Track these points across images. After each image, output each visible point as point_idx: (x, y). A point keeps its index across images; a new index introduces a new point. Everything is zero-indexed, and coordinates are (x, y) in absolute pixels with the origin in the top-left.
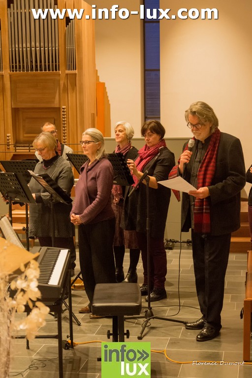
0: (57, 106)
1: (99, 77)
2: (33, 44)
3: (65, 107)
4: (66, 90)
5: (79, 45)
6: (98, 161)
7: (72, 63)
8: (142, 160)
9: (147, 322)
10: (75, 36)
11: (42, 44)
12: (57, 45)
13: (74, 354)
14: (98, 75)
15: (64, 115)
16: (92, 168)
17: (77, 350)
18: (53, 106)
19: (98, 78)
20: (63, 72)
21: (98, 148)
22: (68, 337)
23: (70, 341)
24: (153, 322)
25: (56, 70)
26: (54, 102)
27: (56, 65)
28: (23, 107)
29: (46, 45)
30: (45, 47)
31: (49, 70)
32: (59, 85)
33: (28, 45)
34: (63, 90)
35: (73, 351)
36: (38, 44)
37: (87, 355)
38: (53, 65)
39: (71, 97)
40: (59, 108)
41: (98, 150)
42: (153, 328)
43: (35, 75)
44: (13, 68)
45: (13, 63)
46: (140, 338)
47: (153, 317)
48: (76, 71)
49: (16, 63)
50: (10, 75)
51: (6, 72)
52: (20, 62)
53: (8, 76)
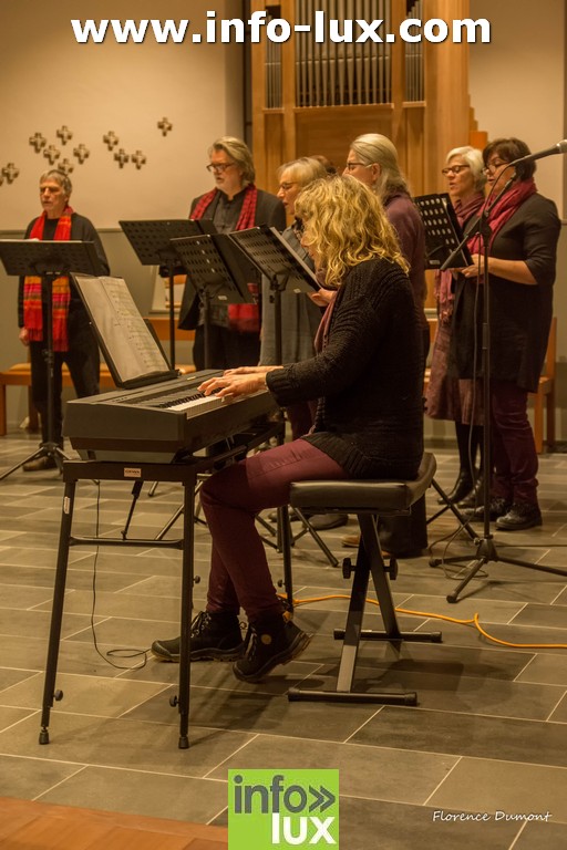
4: (402, 139)
7: (416, 86)
9: (480, 566)
11: (359, 51)
19: (473, 124)
20: (398, 104)
21: (374, 178)
23: (286, 595)
24: (493, 573)
25: (385, 101)
27: (385, 93)
31: (371, 101)
38: (378, 92)
39: (414, 155)
42: (495, 583)
44: (302, 100)
45: (301, 90)
46: (452, 600)
47: (496, 559)
48: (424, 103)
49: (308, 90)
50: (296, 115)
51: (289, 109)
52: (314, 87)
53: (292, 115)
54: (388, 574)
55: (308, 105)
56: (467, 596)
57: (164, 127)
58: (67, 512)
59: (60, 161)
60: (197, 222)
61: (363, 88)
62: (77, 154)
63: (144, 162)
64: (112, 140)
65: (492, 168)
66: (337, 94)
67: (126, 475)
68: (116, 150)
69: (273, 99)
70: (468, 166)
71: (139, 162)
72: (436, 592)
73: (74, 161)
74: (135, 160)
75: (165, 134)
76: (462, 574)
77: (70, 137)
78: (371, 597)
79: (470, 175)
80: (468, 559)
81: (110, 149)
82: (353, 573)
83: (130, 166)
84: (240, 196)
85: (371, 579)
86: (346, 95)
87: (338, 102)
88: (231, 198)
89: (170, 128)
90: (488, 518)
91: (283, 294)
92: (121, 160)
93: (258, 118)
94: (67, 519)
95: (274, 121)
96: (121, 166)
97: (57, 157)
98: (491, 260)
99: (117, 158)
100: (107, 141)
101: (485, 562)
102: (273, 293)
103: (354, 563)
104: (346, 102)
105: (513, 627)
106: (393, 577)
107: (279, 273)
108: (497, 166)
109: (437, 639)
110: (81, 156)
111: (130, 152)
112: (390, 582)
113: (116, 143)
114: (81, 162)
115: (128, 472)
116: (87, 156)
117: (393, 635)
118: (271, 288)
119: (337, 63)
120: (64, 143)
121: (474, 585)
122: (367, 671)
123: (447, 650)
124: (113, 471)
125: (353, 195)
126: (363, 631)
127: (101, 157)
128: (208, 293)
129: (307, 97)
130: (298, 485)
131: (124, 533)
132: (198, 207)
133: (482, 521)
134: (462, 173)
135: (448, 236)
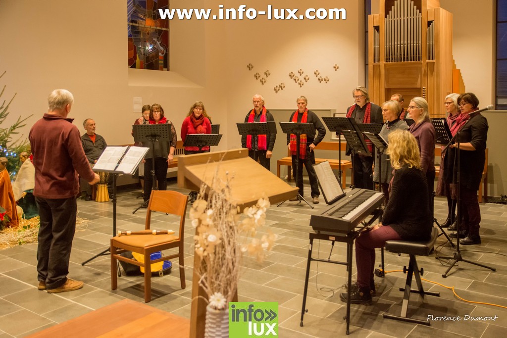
0: (418, 86)
1: (456, 65)
2: (402, 42)
3: (425, 87)
4: (426, 74)
5: (437, 41)
6: (421, 125)
7: (431, 54)
8: (458, 124)
9: (455, 263)
10: (435, 34)
11: (409, 42)
12: (420, 42)
13: (383, 281)
14: (455, 64)
15: (424, 93)
16: (416, 129)
17: (387, 278)
18: (415, 86)
19: (454, 66)
20: (424, 61)
21: (421, 113)
22: (380, 266)
23: (382, 270)
24: (461, 264)
25: (419, 60)
26: (416, 84)
27: (419, 57)
28: (393, 87)
29: (412, 42)
30: (411, 44)
31: (414, 60)
32: (421, 71)
33: (399, 43)
34: (424, 75)
35: (383, 279)
36: (406, 42)
37: (393, 284)
38: (416, 57)
39: (430, 80)
40: (421, 89)
41: (421, 115)
42: (461, 269)
43: (403, 65)
44: (387, 60)
45: (387, 56)
46: (444, 276)
47: (462, 260)
48: (435, 61)
49: (389, 56)
50: (385, 65)
51: (382, 63)
52: (392, 55)
53: (383, 65)
54: (420, 273)
55: (389, 62)
56: (450, 275)
57: (336, 68)
58: (310, 249)
59: (299, 81)
60: (349, 118)
61: (411, 55)
62: (305, 79)
63: (328, 80)
64: (317, 73)
65: (462, 105)
66: (401, 57)
67: (330, 239)
68: (319, 77)
69: (376, 59)
70: (453, 102)
71: (326, 80)
72: (438, 272)
73: (304, 81)
74: (325, 80)
75: (336, 70)
76: (448, 263)
77: (303, 73)
78: (414, 279)
79: (454, 105)
80: (452, 258)
81: (317, 76)
82: (407, 271)
83: (323, 82)
84: (365, 107)
85: (413, 274)
86: (404, 58)
87: (401, 60)
88: (361, 107)
89: (338, 68)
90: (458, 237)
91: (382, 155)
92: (320, 80)
93: (370, 66)
94: (310, 252)
95: (376, 68)
96: (320, 82)
97: (298, 80)
98: (461, 144)
99: (319, 80)
100: (315, 74)
101: (457, 261)
102: (378, 155)
103: (407, 268)
104: (404, 60)
105: (468, 293)
106: (422, 274)
107: (381, 147)
108: (464, 105)
109: (438, 295)
110: (306, 79)
111: (323, 77)
112: (421, 276)
113: (319, 74)
114: (306, 81)
115: (331, 238)
116: (308, 79)
117: (421, 292)
118: (378, 153)
119: (400, 46)
120: (301, 75)
121: (453, 270)
122: (412, 307)
123: (441, 300)
124: (326, 238)
125: (404, 141)
126: (411, 289)
127: (313, 79)
128: (354, 150)
129: (389, 58)
130: (389, 242)
131: (329, 259)
132: (349, 111)
133: (456, 238)
134: (451, 104)
135: (445, 134)
